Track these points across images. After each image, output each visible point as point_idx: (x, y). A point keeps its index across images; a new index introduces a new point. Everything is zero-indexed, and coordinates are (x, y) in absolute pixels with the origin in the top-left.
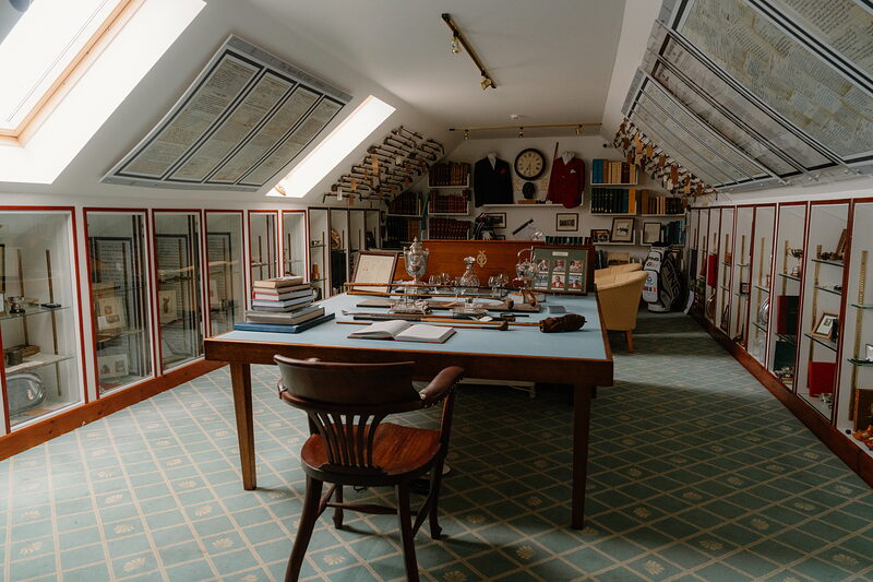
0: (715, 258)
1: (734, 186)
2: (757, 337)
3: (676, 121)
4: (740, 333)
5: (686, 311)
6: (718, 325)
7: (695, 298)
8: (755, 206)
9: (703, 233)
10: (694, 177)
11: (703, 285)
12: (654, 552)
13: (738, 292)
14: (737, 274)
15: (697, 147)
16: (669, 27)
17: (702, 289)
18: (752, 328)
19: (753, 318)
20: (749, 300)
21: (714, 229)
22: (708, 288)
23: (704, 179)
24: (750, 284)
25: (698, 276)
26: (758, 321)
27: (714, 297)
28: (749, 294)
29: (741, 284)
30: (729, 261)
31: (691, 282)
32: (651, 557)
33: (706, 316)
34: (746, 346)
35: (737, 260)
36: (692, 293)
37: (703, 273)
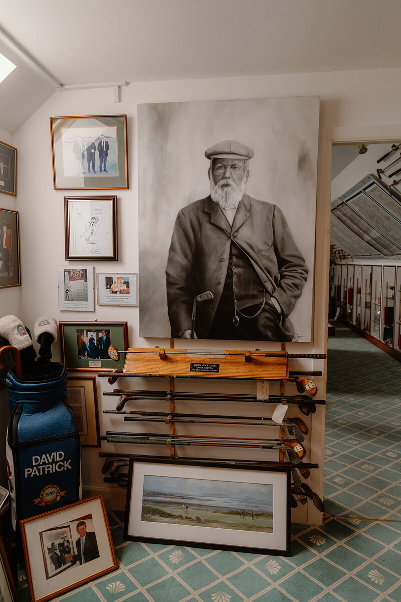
0: (351, 290)
1: (363, 257)
2: (375, 327)
3: (338, 229)
4: (366, 326)
5: (336, 318)
6: (354, 323)
7: (340, 311)
8: (372, 266)
9: (344, 277)
10: (342, 251)
11: (345, 304)
12: (351, 395)
13: (364, 306)
14: (364, 298)
15: (347, 240)
16: (344, 201)
17: (344, 307)
18: (372, 323)
19: (373, 318)
20: (371, 310)
21: (350, 275)
22: (348, 305)
23: (346, 251)
24: (371, 302)
25: (342, 300)
26: (375, 319)
27: (352, 310)
28: (370, 307)
29: (366, 303)
30: (359, 291)
31: (338, 303)
32: (350, 397)
33: (347, 320)
34: (370, 332)
35: (363, 291)
36: (338, 309)
37: (345, 298)
